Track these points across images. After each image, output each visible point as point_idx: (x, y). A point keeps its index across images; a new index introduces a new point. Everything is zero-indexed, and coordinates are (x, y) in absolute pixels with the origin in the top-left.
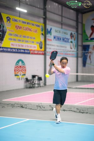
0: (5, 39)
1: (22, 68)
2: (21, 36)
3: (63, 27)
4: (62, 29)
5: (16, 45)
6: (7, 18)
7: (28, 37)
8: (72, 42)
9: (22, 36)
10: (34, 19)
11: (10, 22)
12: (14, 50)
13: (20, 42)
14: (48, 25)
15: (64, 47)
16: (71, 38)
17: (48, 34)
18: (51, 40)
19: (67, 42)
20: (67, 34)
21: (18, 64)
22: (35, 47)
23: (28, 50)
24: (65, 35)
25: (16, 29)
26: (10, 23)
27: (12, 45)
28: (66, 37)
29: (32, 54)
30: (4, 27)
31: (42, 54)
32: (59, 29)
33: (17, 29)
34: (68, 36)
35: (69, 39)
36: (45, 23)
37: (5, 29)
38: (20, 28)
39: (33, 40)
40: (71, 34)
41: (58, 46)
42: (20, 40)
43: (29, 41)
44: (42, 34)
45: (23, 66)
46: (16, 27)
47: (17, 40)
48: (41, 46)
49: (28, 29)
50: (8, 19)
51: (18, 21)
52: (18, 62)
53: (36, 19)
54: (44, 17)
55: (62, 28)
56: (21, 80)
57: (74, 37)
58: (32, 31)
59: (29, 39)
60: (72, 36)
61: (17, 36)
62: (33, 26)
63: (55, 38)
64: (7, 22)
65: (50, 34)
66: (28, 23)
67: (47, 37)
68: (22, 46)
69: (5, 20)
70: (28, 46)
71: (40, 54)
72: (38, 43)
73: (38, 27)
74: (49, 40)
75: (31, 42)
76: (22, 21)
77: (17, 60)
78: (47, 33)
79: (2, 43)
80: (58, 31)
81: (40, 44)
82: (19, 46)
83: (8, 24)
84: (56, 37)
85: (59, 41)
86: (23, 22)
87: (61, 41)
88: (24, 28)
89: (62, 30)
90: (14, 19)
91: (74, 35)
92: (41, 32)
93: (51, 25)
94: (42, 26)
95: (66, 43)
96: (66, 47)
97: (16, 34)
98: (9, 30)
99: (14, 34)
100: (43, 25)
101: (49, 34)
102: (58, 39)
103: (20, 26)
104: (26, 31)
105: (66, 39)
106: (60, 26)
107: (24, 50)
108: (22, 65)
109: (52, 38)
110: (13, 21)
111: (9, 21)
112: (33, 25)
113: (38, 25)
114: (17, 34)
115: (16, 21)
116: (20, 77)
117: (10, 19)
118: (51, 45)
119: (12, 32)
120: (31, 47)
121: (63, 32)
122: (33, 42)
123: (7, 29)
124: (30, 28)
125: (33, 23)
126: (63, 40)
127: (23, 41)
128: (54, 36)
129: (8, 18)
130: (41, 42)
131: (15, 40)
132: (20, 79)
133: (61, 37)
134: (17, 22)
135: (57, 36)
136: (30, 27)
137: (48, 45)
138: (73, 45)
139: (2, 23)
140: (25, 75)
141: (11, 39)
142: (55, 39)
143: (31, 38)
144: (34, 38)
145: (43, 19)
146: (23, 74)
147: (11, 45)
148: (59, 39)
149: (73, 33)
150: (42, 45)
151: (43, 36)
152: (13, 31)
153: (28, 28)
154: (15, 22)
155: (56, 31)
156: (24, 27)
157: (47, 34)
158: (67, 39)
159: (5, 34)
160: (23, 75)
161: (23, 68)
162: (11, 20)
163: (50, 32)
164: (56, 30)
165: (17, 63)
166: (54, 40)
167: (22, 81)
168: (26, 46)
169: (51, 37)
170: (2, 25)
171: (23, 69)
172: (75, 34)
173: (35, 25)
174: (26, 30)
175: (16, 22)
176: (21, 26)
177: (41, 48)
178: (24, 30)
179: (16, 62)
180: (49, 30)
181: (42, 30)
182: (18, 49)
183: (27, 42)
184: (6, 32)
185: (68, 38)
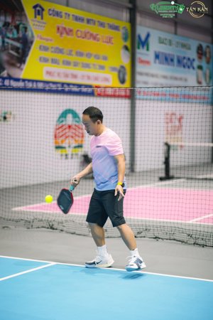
0: (28, 60)
1: (74, 131)
2: (70, 53)
3: (179, 30)
4: (176, 36)
5: (59, 73)
6: (35, 7)
7: (89, 55)
8: (200, 67)
9: (74, 53)
10: (104, 10)
11: (42, 18)
12: (54, 87)
13: (69, 67)
14: (141, 25)
15: (181, 79)
16: (200, 58)
17: (141, 47)
18: (148, 62)
19: (189, 67)
20: (189, 49)
21: (62, 121)
22: (107, 80)
23: (90, 86)
24: (184, 50)
25: (58, 34)
26: (44, 21)
27: (49, 73)
28: (187, 56)
29: (99, 95)
30: (28, 29)
31: (126, 97)
32: (169, 36)
33: (61, 34)
34: (192, 54)
35: (194, 60)
36: (132, 21)
37: (29, 34)
38: (69, 32)
39: (102, 62)
40: (200, 48)
41: (165, 77)
42: (67, 63)
43: (91, 66)
44: (126, 48)
45: (77, 124)
46: (58, 29)
47: (61, 63)
48: (121, 76)
49: (88, 35)
50: (39, 11)
51: (63, 15)
52: (64, 115)
53: (110, 11)
54: (130, 6)
55: (176, 33)
56: (72, 158)
57: (208, 55)
58: (98, 40)
59: (92, 61)
60: (201, 52)
61: (60, 51)
62: (102, 28)
63: (157, 56)
64: (35, 17)
65: (145, 48)
66: (88, 21)
67: (138, 56)
68: (75, 76)
69: (29, 12)
70: (89, 78)
71: (119, 96)
72: (113, 69)
73: (114, 31)
74: (142, 62)
75: (98, 67)
76: (73, 15)
77: (61, 112)
78: (137, 45)
79: (22, 69)
80: (167, 42)
81: (119, 72)
82: (66, 76)
83: (39, 22)
84: (160, 56)
85: (169, 64)
86: (77, 19)
87: (174, 65)
88: (79, 34)
89: (176, 39)
90: (53, 11)
91: (208, 50)
92: (123, 43)
93: (149, 27)
94: (124, 28)
95: (187, 69)
96: (186, 80)
97: (57, 48)
98: (41, 38)
99: (52, 48)
100: (128, 26)
101: (143, 46)
102: (166, 59)
103: (67, 27)
104: (84, 40)
105: (185, 61)
106: (173, 29)
107: (79, 86)
108: (75, 123)
109: (151, 57)
110: (50, 15)
111: (39, 14)
112: (102, 25)
113: (116, 24)
114: (61, 48)
115: (58, 14)
116: (69, 151)
117: (43, 10)
118: (147, 74)
119: (49, 42)
120: (96, 79)
121: (178, 43)
122: (102, 68)
123: (35, 35)
124: (95, 33)
125: (102, 21)
126: (179, 61)
127: (76, 64)
128: (155, 52)
129: (38, 8)
130: (123, 67)
131: (54, 61)
132: (70, 156)
133: (174, 56)
134: (61, 17)
135: (163, 53)
136: (94, 29)
137: (141, 74)
138: (205, 74)
139: (21, 21)
140: (80, 146)
141: (46, 60)
142: (157, 61)
143: (97, 57)
144: (105, 58)
145: (128, 11)
146: (77, 145)
147: (44, 73)
148: (169, 60)
149: (204, 45)
150: (124, 74)
151: (127, 52)
152: (51, 40)
153: (88, 32)
154: (56, 17)
155: (161, 41)
156: (78, 31)
157: (139, 48)
158: (189, 59)
159: (30, 48)
160: (75, 147)
161: (77, 129)
162: (45, 13)
163: (145, 43)
164: (160, 38)
165: (60, 118)
166: (155, 62)
167: (73, 160)
168: (83, 77)
169: (147, 55)
170: (21, 26)
171: (77, 133)
172: (208, 47)
173: (106, 25)
174: (83, 38)
175: (59, 18)
176: (71, 28)
177: (123, 81)
178: (78, 37)
179: (58, 116)
180: (143, 38)
181: (125, 39)
182: (63, 84)
183: (86, 66)
184: (32, 42)
185: (191, 58)
